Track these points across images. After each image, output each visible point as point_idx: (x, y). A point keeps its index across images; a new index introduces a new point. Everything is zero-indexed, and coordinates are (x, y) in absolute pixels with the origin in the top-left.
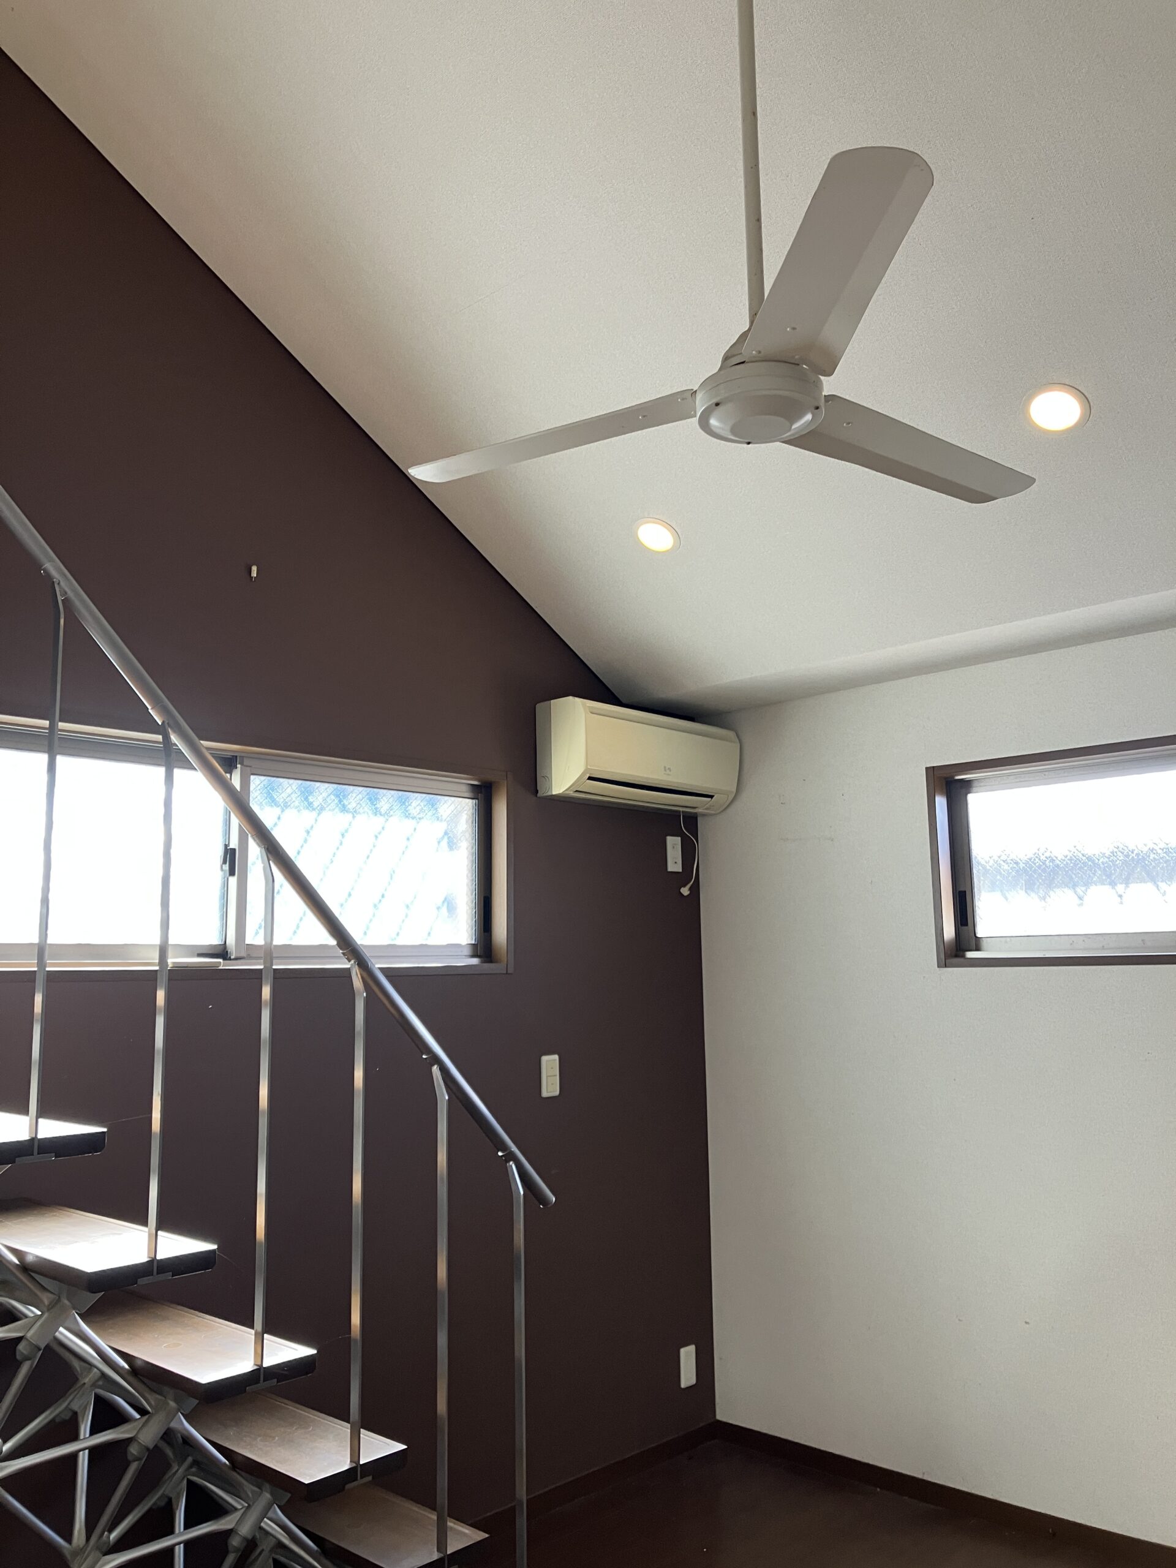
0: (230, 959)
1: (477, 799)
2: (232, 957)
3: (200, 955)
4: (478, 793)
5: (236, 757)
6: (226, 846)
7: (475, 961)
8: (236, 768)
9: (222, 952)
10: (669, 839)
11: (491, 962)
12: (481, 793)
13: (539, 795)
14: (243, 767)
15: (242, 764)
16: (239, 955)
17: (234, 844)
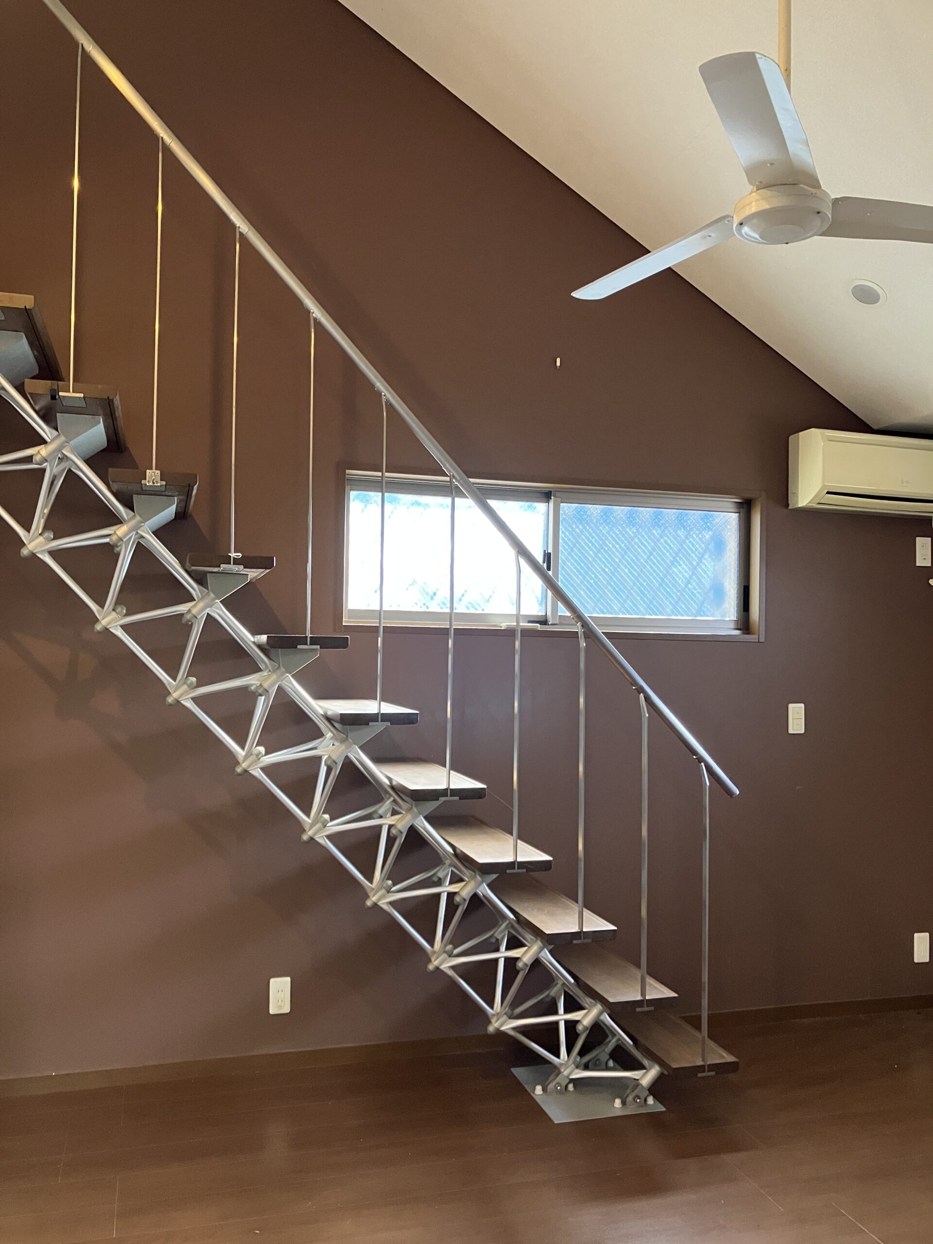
0: (549, 625)
1: (739, 513)
2: (550, 623)
3: (530, 622)
4: (740, 508)
5: (551, 491)
6: (545, 551)
7: (737, 632)
8: (551, 499)
9: (544, 622)
10: (919, 540)
11: (749, 634)
12: (743, 508)
13: (790, 507)
14: (556, 499)
15: (554, 496)
16: (554, 622)
17: (550, 550)
